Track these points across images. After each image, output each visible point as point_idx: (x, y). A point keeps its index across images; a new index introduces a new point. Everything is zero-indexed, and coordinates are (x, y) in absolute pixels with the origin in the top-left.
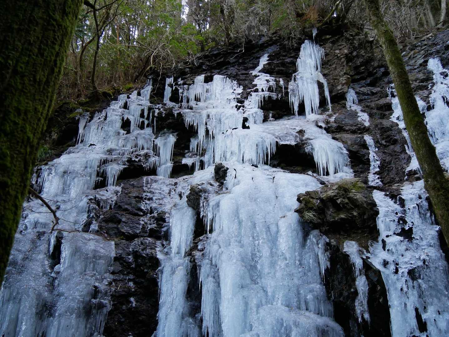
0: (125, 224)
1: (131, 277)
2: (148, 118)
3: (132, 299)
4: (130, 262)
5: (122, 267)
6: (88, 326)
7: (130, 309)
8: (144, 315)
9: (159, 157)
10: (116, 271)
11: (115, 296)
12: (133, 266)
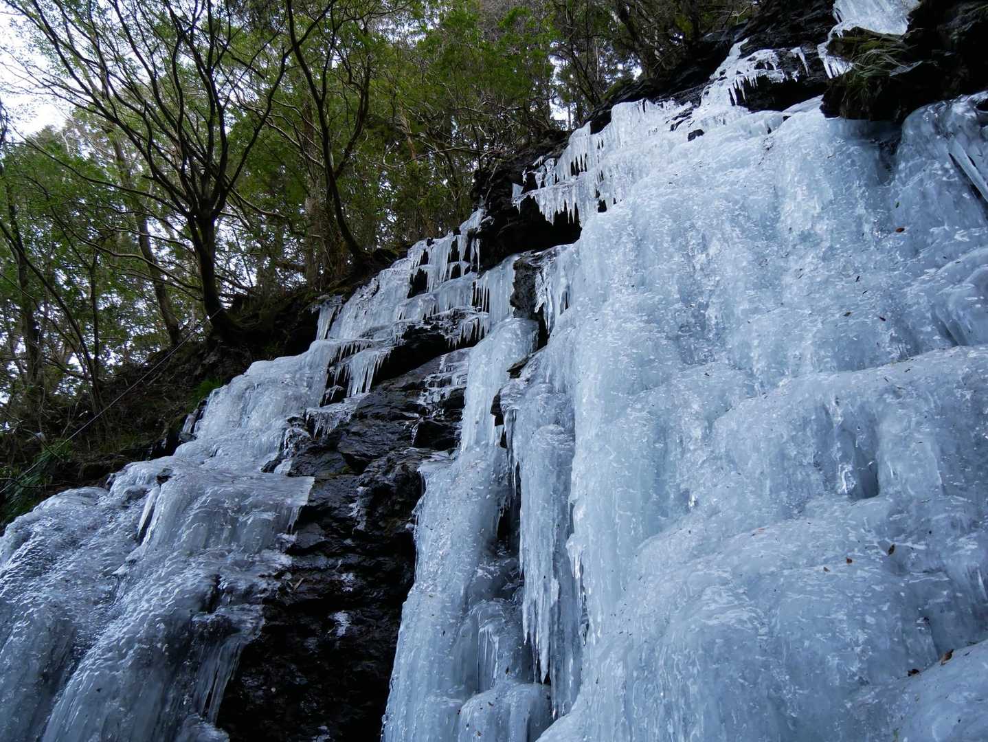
0: (357, 438)
1: (353, 559)
2: (467, 259)
3: (341, 617)
4: (351, 518)
5: (326, 536)
6: (171, 695)
7: (326, 646)
8: (371, 657)
9: (488, 311)
10: (305, 546)
11: (280, 604)
12: (361, 527)
